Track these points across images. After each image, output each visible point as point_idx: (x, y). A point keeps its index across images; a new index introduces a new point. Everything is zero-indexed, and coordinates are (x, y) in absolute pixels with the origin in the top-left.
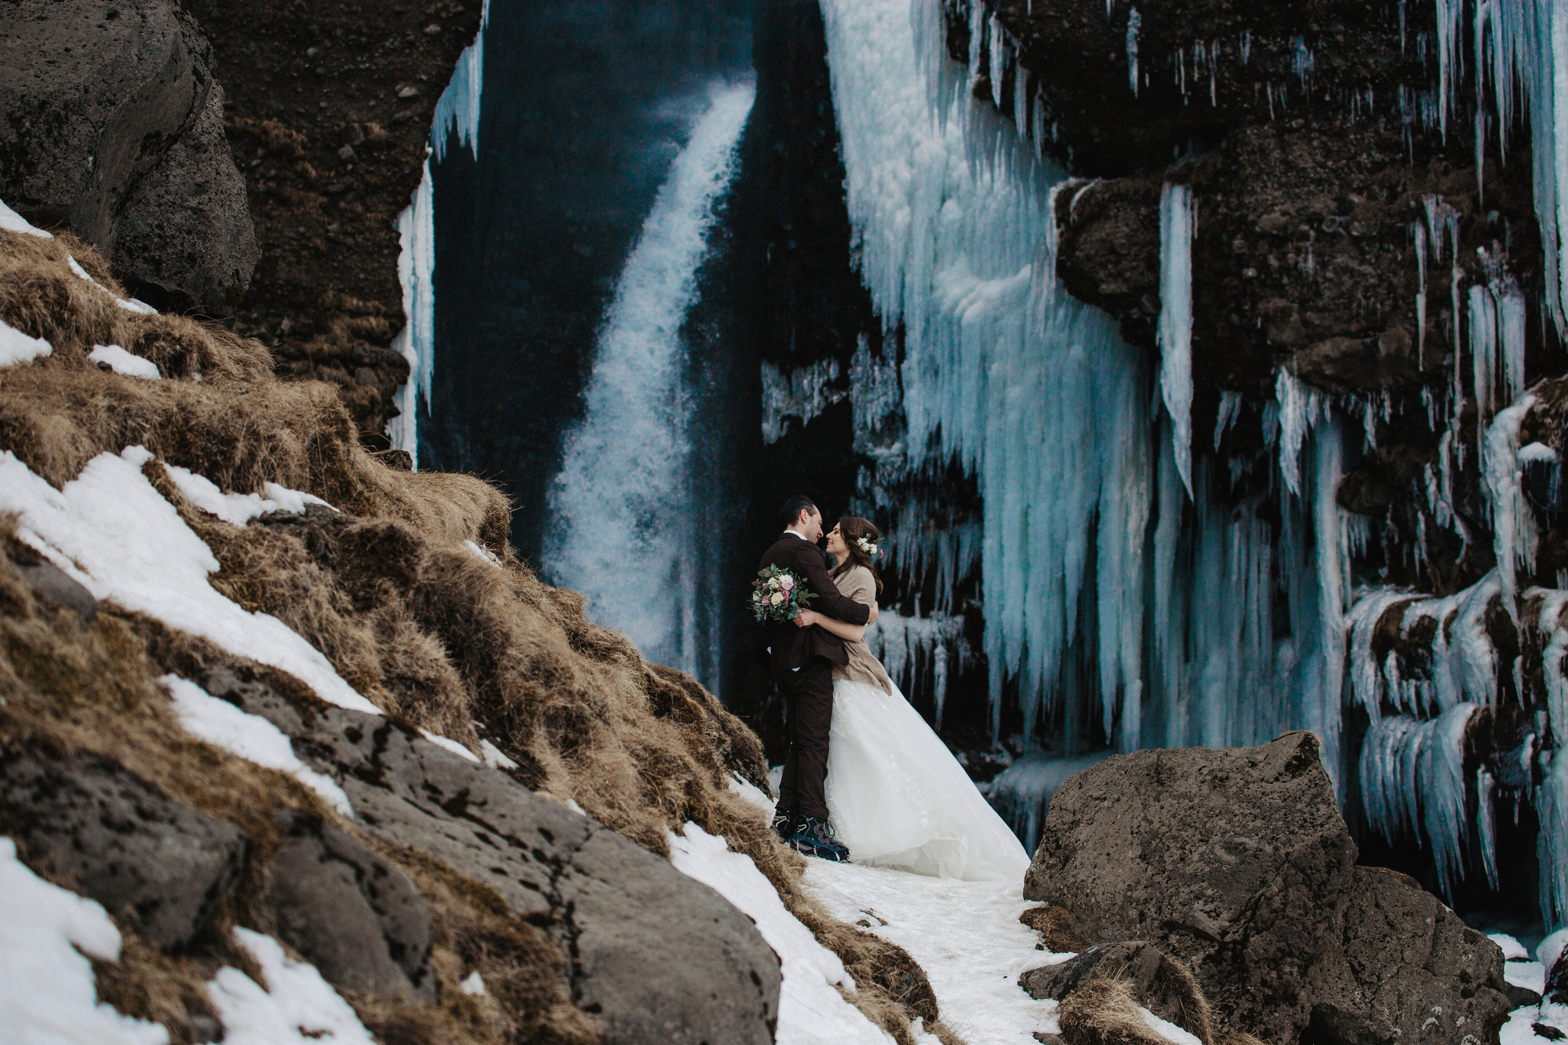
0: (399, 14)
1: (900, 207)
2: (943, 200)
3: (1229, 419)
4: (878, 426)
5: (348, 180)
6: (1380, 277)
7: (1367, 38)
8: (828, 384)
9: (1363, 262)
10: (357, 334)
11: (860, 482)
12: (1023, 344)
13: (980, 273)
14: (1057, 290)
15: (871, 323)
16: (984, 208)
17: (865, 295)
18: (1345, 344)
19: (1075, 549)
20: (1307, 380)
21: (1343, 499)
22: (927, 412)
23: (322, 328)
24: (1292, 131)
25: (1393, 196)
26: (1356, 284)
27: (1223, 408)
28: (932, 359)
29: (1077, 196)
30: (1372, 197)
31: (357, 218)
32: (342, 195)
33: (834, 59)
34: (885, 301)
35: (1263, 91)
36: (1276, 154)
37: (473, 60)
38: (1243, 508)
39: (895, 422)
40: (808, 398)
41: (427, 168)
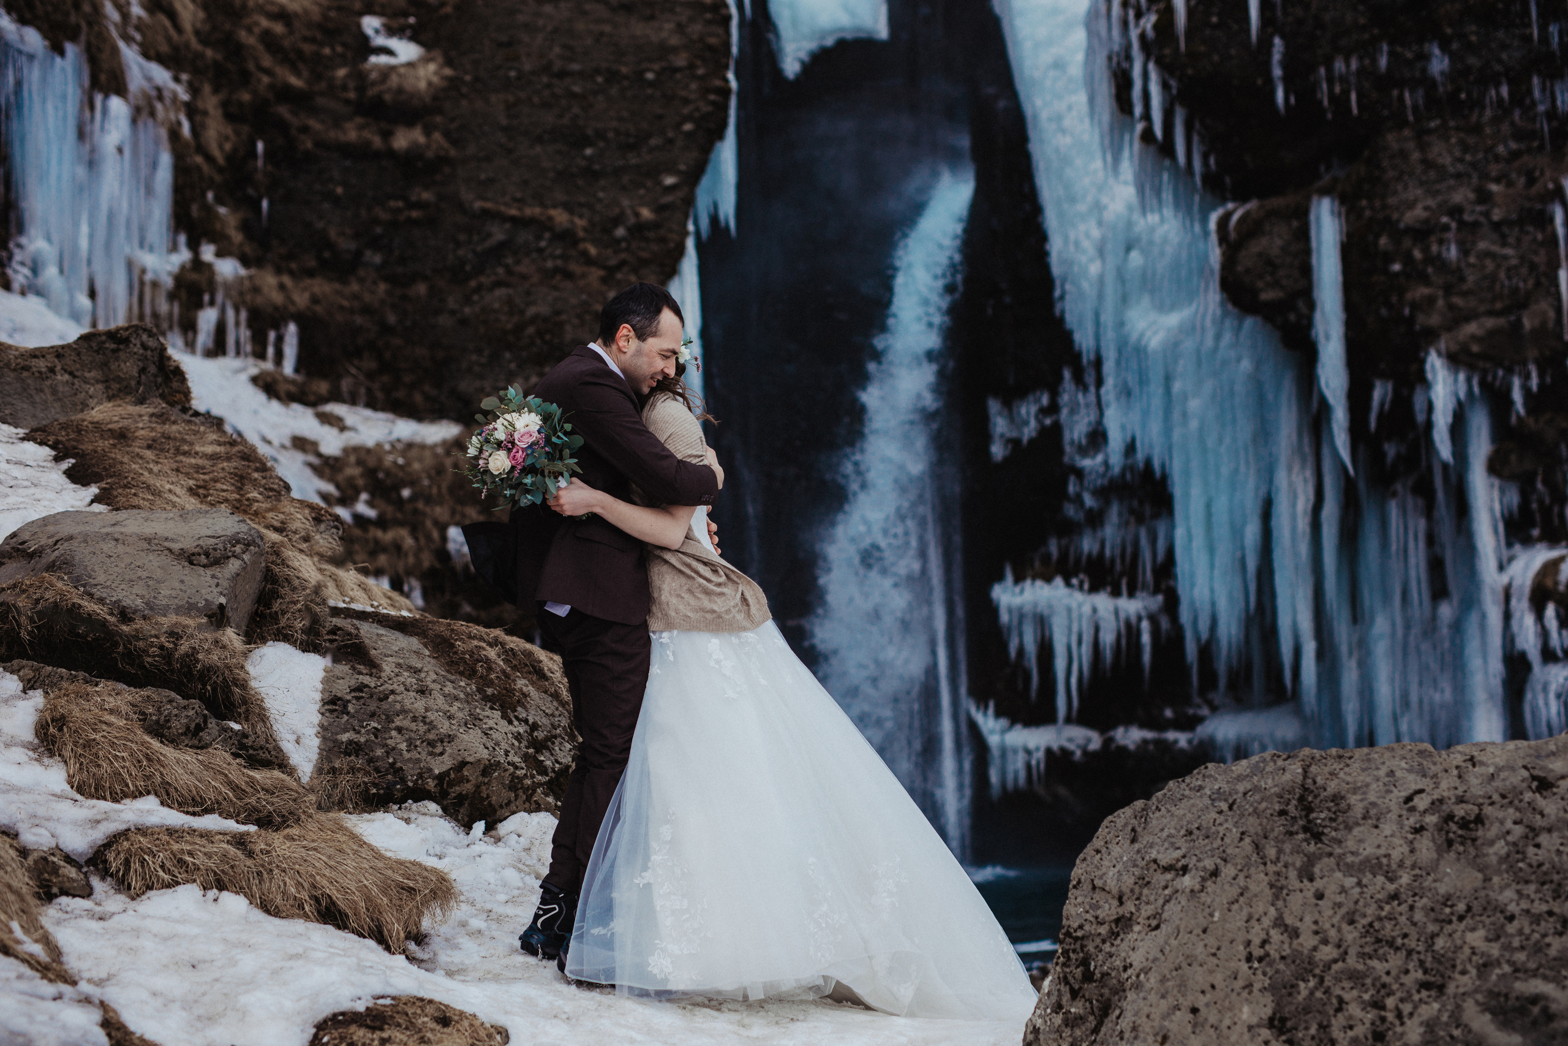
0: (660, 117)
1: (1091, 260)
3: (1382, 405)
4: (1084, 441)
5: (623, 256)
6: (1522, 258)
7: (1501, 34)
8: (1040, 410)
9: (1504, 244)
11: (1071, 489)
12: (1199, 363)
13: (1162, 308)
14: (1222, 304)
15: (1073, 357)
17: (1066, 337)
18: (1490, 323)
19: (1252, 532)
20: (1454, 360)
21: (1494, 467)
22: (1123, 428)
24: (1429, 132)
25: (1531, 181)
26: (1499, 266)
27: (1377, 394)
28: (1125, 383)
29: (1235, 217)
30: (1510, 184)
32: (618, 268)
33: (1034, 147)
34: (1084, 340)
35: (1401, 98)
36: (1416, 156)
37: (727, 153)
38: (1399, 487)
39: (1097, 437)
40: (1026, 423)
41: (690, 244)
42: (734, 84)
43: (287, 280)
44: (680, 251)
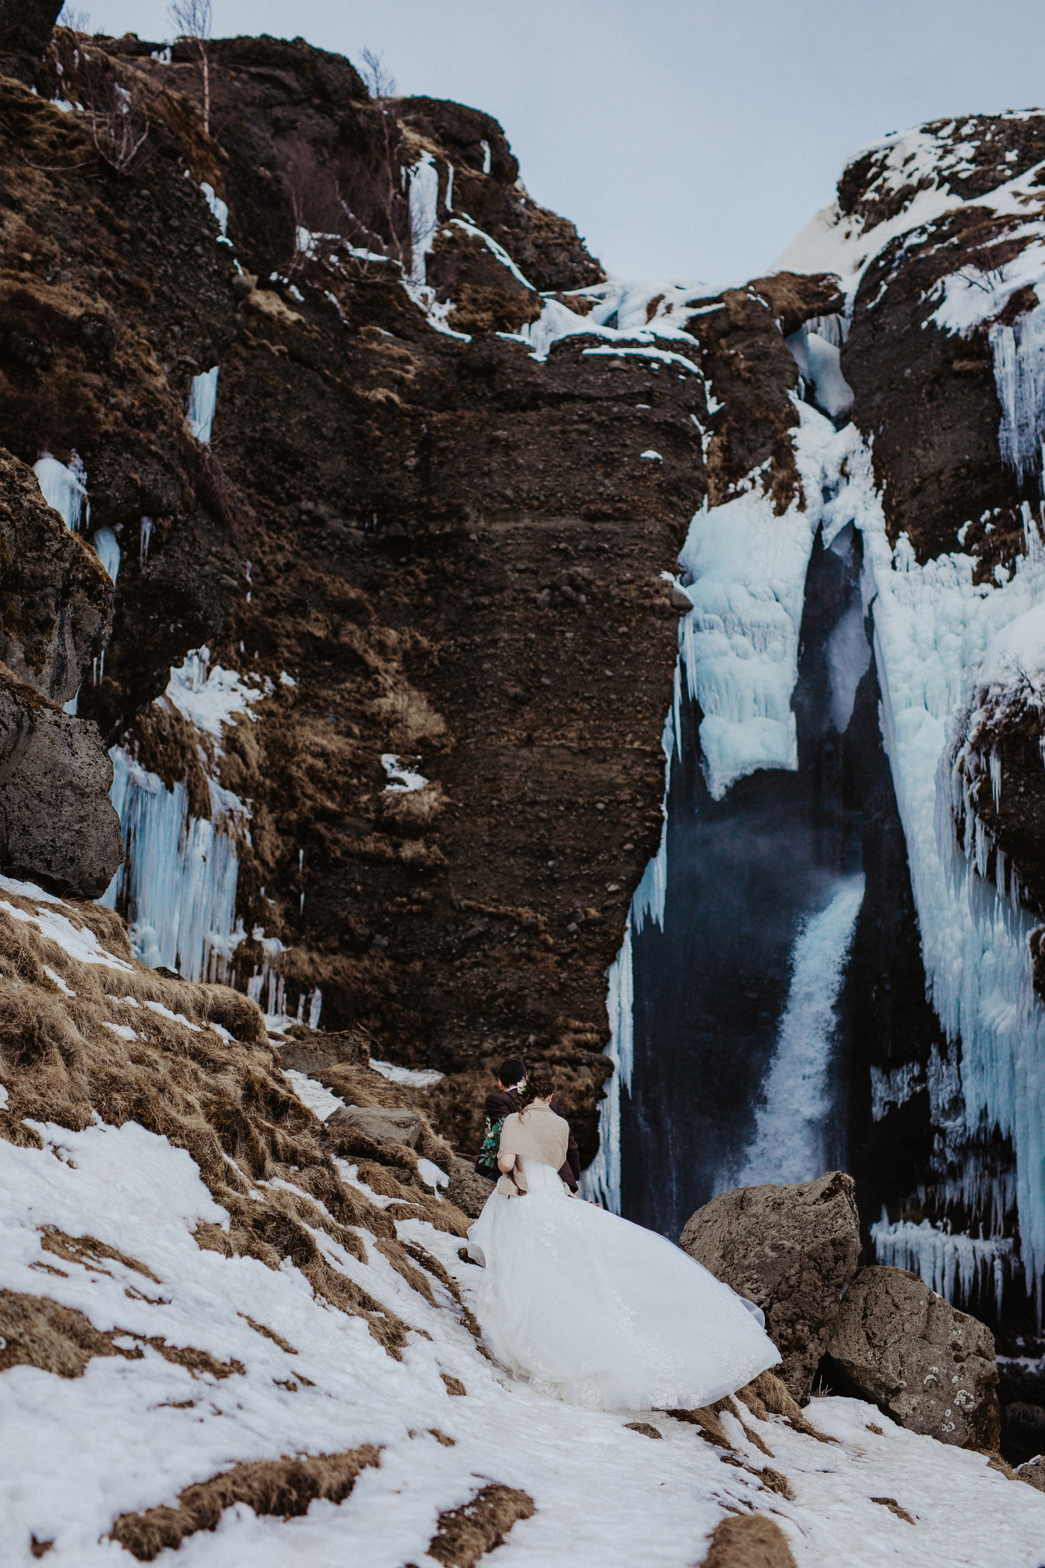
0: (607, 838)
1: (955, 957)
2: (984, 952)
4: (947, 1106)
5: (574, 945)
8: (913, 1079)
10: (578, 1044)
11: (936, 1146)
12: (1036, 1046)
13: (1007, 999)
15: (940, 1038)
16: (1009, 955)
17: (935, 1019)
22: (978, 1096)
23: (557, 1042)
28: (979, 1059)
29: (1044, 936)
31: (580, 969)
32: (570, 955)
33: (913, 863)
34: (948, 1022)
37: (659, 867)
39: (957, 1104)
40: (901, 1089)
41: (627, 937)
42: (666, 814)
43: (315, 956)
44: (619, 943)
